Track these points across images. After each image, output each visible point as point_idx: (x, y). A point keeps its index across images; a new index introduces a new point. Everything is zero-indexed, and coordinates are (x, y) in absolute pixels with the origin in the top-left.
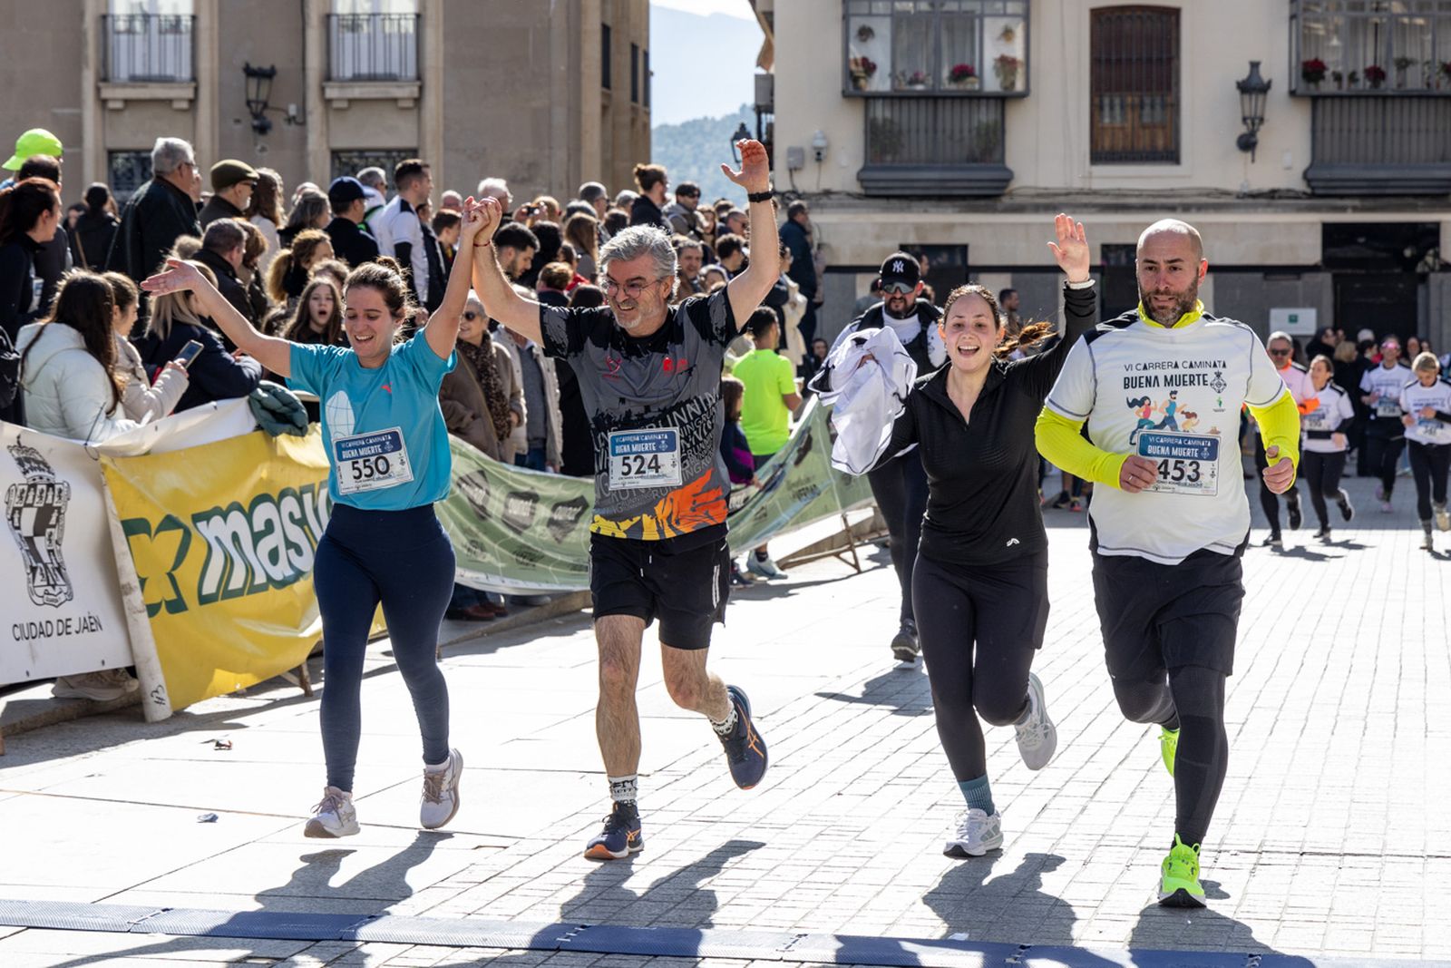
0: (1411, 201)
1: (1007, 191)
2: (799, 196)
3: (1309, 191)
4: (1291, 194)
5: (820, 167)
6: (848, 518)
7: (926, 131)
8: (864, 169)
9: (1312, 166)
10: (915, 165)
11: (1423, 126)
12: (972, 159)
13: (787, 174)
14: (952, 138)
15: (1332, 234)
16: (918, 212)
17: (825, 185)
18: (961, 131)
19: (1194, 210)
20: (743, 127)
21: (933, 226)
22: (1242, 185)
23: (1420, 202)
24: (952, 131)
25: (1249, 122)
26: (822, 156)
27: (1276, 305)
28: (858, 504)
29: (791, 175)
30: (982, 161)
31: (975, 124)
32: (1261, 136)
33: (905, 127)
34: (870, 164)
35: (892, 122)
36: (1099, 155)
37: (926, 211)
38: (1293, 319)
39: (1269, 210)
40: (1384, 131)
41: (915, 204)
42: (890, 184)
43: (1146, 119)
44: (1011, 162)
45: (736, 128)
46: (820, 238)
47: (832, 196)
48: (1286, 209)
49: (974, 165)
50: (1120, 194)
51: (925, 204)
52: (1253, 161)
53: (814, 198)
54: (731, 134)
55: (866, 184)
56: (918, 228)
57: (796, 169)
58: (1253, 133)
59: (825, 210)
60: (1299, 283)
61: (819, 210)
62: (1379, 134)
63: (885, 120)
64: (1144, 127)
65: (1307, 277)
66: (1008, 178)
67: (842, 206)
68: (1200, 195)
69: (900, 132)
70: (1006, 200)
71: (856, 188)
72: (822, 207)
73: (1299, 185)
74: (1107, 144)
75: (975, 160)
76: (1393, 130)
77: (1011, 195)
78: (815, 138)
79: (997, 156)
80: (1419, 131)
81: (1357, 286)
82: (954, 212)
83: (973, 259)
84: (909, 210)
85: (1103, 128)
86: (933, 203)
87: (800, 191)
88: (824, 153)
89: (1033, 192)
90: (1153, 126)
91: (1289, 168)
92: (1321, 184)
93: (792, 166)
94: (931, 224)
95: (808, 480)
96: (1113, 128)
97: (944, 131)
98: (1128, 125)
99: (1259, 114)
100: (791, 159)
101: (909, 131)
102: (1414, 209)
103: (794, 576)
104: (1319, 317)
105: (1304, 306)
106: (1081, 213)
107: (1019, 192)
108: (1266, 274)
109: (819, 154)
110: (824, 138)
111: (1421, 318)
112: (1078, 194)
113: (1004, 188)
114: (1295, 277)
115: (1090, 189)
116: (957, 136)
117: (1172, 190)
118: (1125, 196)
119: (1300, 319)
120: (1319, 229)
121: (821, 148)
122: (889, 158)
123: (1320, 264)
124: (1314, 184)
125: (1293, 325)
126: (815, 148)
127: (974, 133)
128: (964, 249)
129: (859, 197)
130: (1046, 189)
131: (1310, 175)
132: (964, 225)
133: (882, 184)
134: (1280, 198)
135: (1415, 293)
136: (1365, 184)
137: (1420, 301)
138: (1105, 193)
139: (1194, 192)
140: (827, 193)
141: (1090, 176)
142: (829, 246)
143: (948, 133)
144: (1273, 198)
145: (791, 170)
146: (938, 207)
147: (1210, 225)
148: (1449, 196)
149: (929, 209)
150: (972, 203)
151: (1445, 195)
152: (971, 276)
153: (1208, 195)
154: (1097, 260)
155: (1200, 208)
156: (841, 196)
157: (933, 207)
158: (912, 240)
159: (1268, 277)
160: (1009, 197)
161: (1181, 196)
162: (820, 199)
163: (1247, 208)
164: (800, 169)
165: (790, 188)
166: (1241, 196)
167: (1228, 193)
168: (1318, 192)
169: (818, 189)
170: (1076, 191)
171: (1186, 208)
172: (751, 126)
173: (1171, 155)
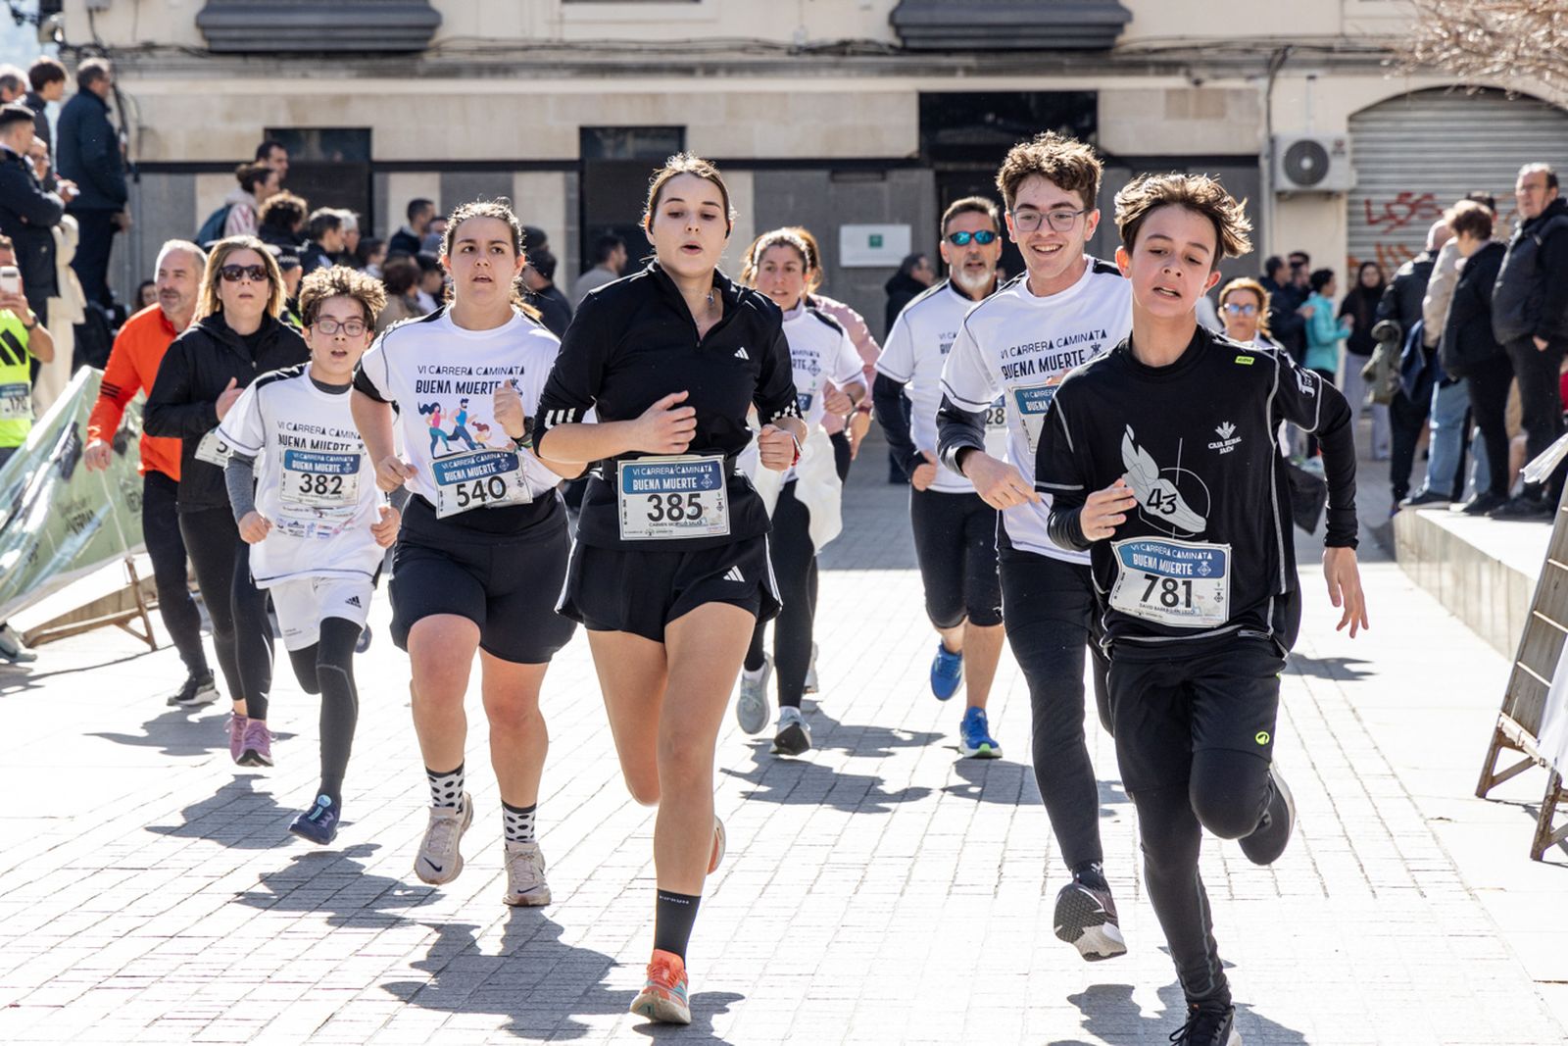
0: (1053, 58)
1: (431, 43)
2: (104, 53)
3: (898, 43)
4: (872, 48)
5: (137, 6)
6: (137, 566)
8: (208, 9)
9: (902, 3)
13: (85, 17)
15: (934, 110)
16: (293, 77)
17: (146, 34)
19: (722, 74)
21: (317, 100)
22: (796, 34)
23: (1067, 60)
27: (847, 221)
29: (91, 19)
34: (217, 3)
37: (305, 76)
38: (876, 242)
39: (839, 72)
41: (288, 64)
42: (247, 34)
46: (138, 121)
47: (158, 53)
48: (864, 71)
50: (609, 48)
51: (303, 64)
53: (128, 56)
55: (210, 33)
56: (293, 102)
57: (98, 9)
59: (145, 75)
60: (884, 187)
61: (136, 75)
65: (896, 176)
66: (432, 24)
67: (171, 68)
68: (731, 49)
70: (430, 59)
71: (194, 40)
72: (140, 69)
73: (885, 35)
77: (438, 49)
82: (350, 77)
83: (381, 151)
84: (278, 73)
86: (317, 63)
87: (106, 43)
89: (472, 45)
91: (867, 8)
92: (916, 32)
93: (93, 5)
94: (313, 96)
102: (1058, 70)
104: (916, 239)
105: (891, 221)
106: (548, 78)
107: (451, 45)
108: (834, 172)
112: (543, 47)
113: (427, 39)
114: (879, 176)
115: (561, 41)
117: (688, 41)
118: (618, 50)
119: (886, 242)
120: (914, 102)
123: (916, 156)
124: (906, 32)
125: (875, 251)
128: (365, 134)
129: (200, 53)
130: (493, 40)
131: (899, 20)
132: (365, 97)
133: (236, 34)
134: (854, 53)
136: (982, 32)
138: (585, 47)
139: (724, 45)
140: (149, 47)
141: (562, 21)
142: (153, 132)
144: (843, 54)
145: (90, 12)
146: (322, 68)
147: (748, 95)
148: (1113, 51)
149: (311, 73)
150: (377, 62)
151: (1105, 49)
152: (378, 177)
153: (744, 50)
154: (573, 152)
155: (732, 69)
156: (172, 52)
157: (316, 68)
158: (283, 121)
159: (838, 177)
160: (435, 53)
161: (702, 51)
162: (138, 57)
163: (803, 69)
164: (105, 10)
165: (89, 39)
166: (795, 51)
167: (772, 47)
168: (912, 44)
169: (134, 39)
170: (538, 44)
171: (711, 70)
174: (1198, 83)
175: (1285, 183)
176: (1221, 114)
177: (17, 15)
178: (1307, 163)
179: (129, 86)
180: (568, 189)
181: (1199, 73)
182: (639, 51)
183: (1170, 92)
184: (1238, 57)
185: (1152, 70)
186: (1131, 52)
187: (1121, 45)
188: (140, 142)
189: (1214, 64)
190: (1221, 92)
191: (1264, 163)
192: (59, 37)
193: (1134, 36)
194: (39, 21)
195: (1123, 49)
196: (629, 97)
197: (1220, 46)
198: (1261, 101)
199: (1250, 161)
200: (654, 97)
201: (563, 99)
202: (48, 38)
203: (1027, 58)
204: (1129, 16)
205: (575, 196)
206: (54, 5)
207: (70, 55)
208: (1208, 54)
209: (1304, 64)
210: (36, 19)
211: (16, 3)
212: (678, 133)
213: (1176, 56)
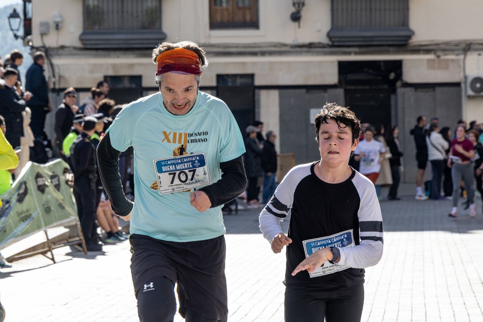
0: (386, 48)
2: (45, 50)
3: (330, 43)
4: (321, 45)
5: (58, 32)
6: (48, 233)
7: (118, 12)
8: (84, 33)
9: (332, 29)
10: (112, 31)
11: (392, 7)
12: (143, 27)
13: (40, 37)
14: (132, 16)
15: (343, 67)
16: (114, 58)
17: (61, 42)
18: (137, 12)
19: (267, 55)
20: (15, 11)
21: (123, 65)
22: (294, 41)
23: (391, 49)
24: (132, 12)
25: (297, 5)
26: (59, 27)
27: (313, 107)
28: (55, 224)
30: (149, 28)
31: (145, 8)
32: (303, 13)
33: (105, 9)
34: (86, 31)
35: (98, 7)
36: (214, 25)
37: (118, 57)
39: (309, 54)
40: (371, 10)
41: (112, 53)
42: (98, 42)
43: (241, 5)
44: (166, 28)
45: (11, 11)
46: (59, 73)
47: (66, 49)
48: (318, 53)
49: (144, 31)
50: (227, 46)
51: (118, 53)
52: (299, 27)
53: (55, 50)
54: (8, 15)
55: (84, 42)
56: (114, 66)
57: (45, 34)
58: (299, 12)
59: (61, 57)
60: (326, 95)
61: (58, 57)
62: (369, 11)
63: (94, 6)
64: (239, 9)
65: (330, 91)
66: (163, 38)
67: (70, 55)
68: (271, 46)
69: (103, 13)
71: (79, 44)
72: (59, 55)
73: (326, 41)
74: (219, 18)
76: (376, 9)
78: (55, 17)
79: (157, 25)
80: (390, 10)
81: (358, 95)
82: (134, 57)
83: (145, 84)
84: (108, 56)
85: (216, 10)
86: (122, 52)
87: (47, 46)
88: (60, 25)
90: (244, 8)
91: (319, 31)
92: (337, 39)
93: (42, 32)
94: (121, 64)
95: (27, 211)
96: (222, 10)
97: (127, 12)
98: (230, 8)
99: (302, 1)
100: (42, 28)
101: (108, 12)
102: (388, 53)
103: (16, 266)
108: (308, 90)
109: (57, 25)
110: (61, 16)
111: (393, 114)
114: (324, 91)
115: (210, 44)
116: (135, 14)
117: (255, 44)
118: (230, 47)
120: (336, 65)
121: (59, 22)
122: (97, 27)
123: (337, 84)
124: (333, 39)
126: (55, 22)
127: (144, 13)
128: (139, 78)
129: (81, 49)
131: (331, 34)
132: (140, 64)
133: (93, 42)
134: (315, 47)
135: (389, 99)
136: (361, 39)
137: (393, 103)
138: (218, 46)
139: (267, 45)
140: (63, 47)
141: (210, 37)
142: (64, 77)
143: (130, 13)
144: (311, 47)
145: (42, 35)
146: (124, 54)
147: (276, 63)
148: (408, 46)
149: (120, 56)
151: (405, 45)
152: (144, 93)
153: (275, 46)
154: (214, 83)
155: (271, 53)
156: (71, 49)
157: (122, 54)
158: (111, 73)
159: (309, 92)
161: (260, 47)
162: (59, 51)
163: (297, 53)
164: (47, 34)
165: (41, 45)
166: (293, 46)
167: (285, 45)
168: (336, 44)
169: (57, 44)
171: (263, 54)
172: (20, 11)
173: (254, 24)
174: (438, 57)
175: (470, 93)
176: (447, 68)
177: (16, 37)
178: (478, 85)
179: (56, 61)
181: (439, 53)
182: (237, 47)
183: (429, 61)
184: (452, 47)
185: (422, 52)
186: (414, 46)
187: (411, 43)
188: (59, 81)
189: (444, 50)
190: (447, 60)
191: (463, 85)
192: (31, 44)
193: (416, 40)
194: (24, 38)
195: (411, 45)
196: (234, 64)
197: (447, 43)
198: (461, 63)
199: (457, 85)
200: (243, 64)
201: (210, 64)
202: (27, 44)
203: (377, 49)
204: (413, 33)
206: (29, 32)
207: (34, 50)
208: (442, 46)
209: (477, 50)
210: (23, 38)
211: (15, 32)
212: (252, 76)
213: (430, 48)
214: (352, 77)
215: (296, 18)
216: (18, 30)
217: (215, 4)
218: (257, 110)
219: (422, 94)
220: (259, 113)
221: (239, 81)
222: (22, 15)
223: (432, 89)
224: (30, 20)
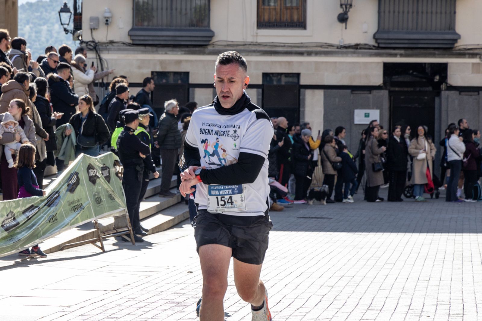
0: (432, 51)
1: (211, 43)
2: (96, 44)
3: (376, 45)
4: (367, 47)
5: (108, 27)
7: (167, 9)
8: (132, 30)
9: (378, 31)
10: (160, 27)
11: (439, 11)
13: (90, 31)
14: (181, 13)
15: (388, 69)
16: (162, 54)
17: (110, 38)
18: (186, 10)
19: (313, 55)
20: (65, 5)
21: (170, 62)
22: (340, 41)
23: (437, 52)
24: (181, 10)
25: (344, 6)
26: (109, 22)
27: (357, 108)
28: (105, 215)
29: (92, 32)
30: (197, 26)
31: (194, 5)
32: (351, 14)
33: (155, 6)
34: (135, 27)
35: (148, 3)
36: (262, 24)
37: (166, 53)
38: (367, 115)
39: (355, 55)
40: (418, 13)
41: (160, 49)
42: (146, 38)
43: (289, 5)
44: (214, 26)
45: (61, 5)
47: (114, 44)
48: (364, 55)
49: (193, 28)
50: (273, 45)
51: (166, 49)
52: (346, 28)
53: (104, 45)
54: (59, 9)
55: (133, 38)
56: (162, 62)
57: (94, 29)
58: (346, 13)
59: (110, 52)
60: (370, 96)
61: (107, 52)
62: (415, 14)
63: (144, 3)
65: (375, 92)
66: (211, 36)
67: (119, 50)
68: (317, 46)
69: (152, 9)
70: (210, 48)
71: (128, 40)
72: (109, 50)
73: (372, 42)
74: (266, 18)
75: (193, 25)
76: (422, 12)
77: (213, 44)
78: (105, 12)
79: (206, 23)
80: (436, 13)
81: (402, 97)
82: (182, 54)
83: (192, 80)
84: (157, 52)
85: (264, 9)
86: (170, 49)
87: (97, 41)
88: (110, 20)
89: (225, 43)
90: (292, 8)
91: (366, 32)
92: (383, 41)
93: (92, 27)
94: (169, 60)
96: (270, 9)
97: (176, 9)
98: (278, 7)
99: (349, 2)
100: (92, 23)
101: (157, 9)
102: (433, 55)
104: (381, 114)
105: (373, 108)
106: (251, 55)
107: (218, 43)
108: (352, 91)
109: (107, 21)
110: (110, 12)
111: (436, 116)
112: (250, 45)
113: (210, 41)
114: (368, 92)
115: (257, 42)
116: (184, 12)
117: (302, 43)
118: (276, 46)
119: (370, 115)
120: (382, 66)
121: (108, 18)
122: (146, 24)
123: (382, 85)
124: (379, 41)
125: (366, 119)
126: (105, 18)
127: (193, 10)
128: (187, 74)
129: (129, 45)
130: (232, 42)
131: (377, 37)
132: (187, 61)
133: (142, 38)
134: (360, 48)
135: (433, 101)
136: (406, 42)
137: (437, 106)
138: (265, 45)
139: (314, 45)
140: (112, 42)
141: (257, 36)
143: (179, 10)
144: (357, 49)
145: (91, 29)
146: (173, 51)
147: (322, 62)
148: (453, 49)
149: (168, 52)
150: (192, 49)
151: (451, 48)
152: (191, 89)
153: (321, 46)
154: (260, 82)
155: (317, 53)
156: (119, 44)
157: (170, 51)
158: (158, 69)
159: (353, 92)
160: (212, 46)
161: (307, 47)
162: (108, 46)
163: (343, 54)
164: (97, 29)
165: (91, 39)
166: (339, 47)
167: (332, 46)
168: (381, 45)
169: (107, 40)
170: (249, 43)
171: (309, 54)
172: (71, 6)
173: (301, 24)
177: (66, 30)
179: (105, 56)
180: (258, 95)
182: (284, 46)
183: (473, 64)
185: (467, 56)
186: (460, 50)
187: (456, 47)
192: (80, 38)
193: (461, 44)
194: (74, 33)
195: (457, 49)
196: (280, 62)
200: (289, 63)
201: (257, 63)
202: (77, 39)
203: (422, 51)
204: (459, 37)
205: (260, 97)
206: (79, 27)
210: (72, 32)
211: (66, 26)
212: (298, 75)
213: (476, 51)
214: (397, 78)
215: (343, 19)
216: (68, 24)
217: (264, 4)
218: (301, 109)
219: (466, 97)
220: (304, 111)
221: (284, 80)
222: (72, 10)
223: (476, 93)
224: (81, 14)
